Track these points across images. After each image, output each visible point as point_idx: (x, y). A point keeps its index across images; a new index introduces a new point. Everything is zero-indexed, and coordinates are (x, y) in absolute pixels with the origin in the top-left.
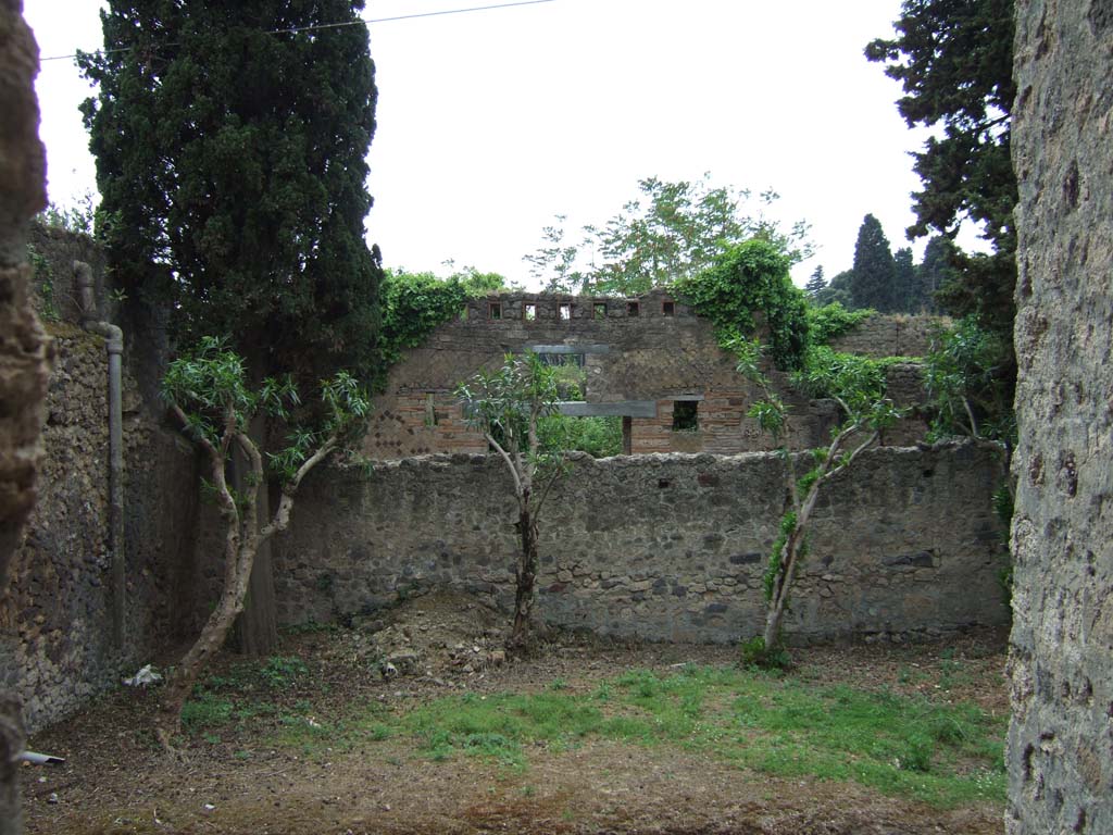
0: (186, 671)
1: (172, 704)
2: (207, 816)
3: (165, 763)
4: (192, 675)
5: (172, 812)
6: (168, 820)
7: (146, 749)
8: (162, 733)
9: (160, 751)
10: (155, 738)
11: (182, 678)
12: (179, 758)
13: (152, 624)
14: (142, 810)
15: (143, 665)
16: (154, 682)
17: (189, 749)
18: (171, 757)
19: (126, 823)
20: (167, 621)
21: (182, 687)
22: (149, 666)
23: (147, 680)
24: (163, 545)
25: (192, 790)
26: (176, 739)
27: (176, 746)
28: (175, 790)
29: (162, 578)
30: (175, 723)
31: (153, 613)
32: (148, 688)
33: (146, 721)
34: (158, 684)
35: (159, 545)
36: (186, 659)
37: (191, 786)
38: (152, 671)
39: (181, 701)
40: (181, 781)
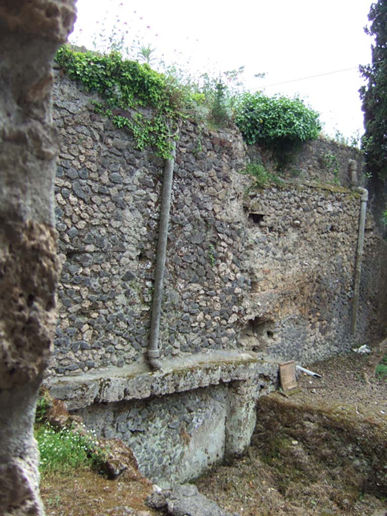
0: (381, 349)
1: (372, 363)
2: (380, 416)
3: (365, 389)
4: (384, 352)
5: (364, 410)
6: (362, 413)
7: (357, 381)
8: (366, 375)
9: (364, 383)
10: (363, 377)
11: (378, 352)
12: (372, 388)
13: (369, 327)
14: (351, 405)
15: (363, 345)
16: (366, 353)
17: (378, 385)
18: (368, 386)
19: (343, 409)
20: (376, 327)
21: (378, 357)
22: (365, 346)
23: (364, 351)
24: (378, 292)
25: (376, 403)
26: (372, 379)
27: (371, 382)
28: (367, 401)
29: (376, 307)
30: (372, 372)
31: (371, 322)
32: (363, 355)
33: (360, 369)
34: (368, 354)
35: (377, 292)
36: (381, 344)
37: (375, 401)
38: (367, 348)
39: (377, 363)
40: (371, 398)
